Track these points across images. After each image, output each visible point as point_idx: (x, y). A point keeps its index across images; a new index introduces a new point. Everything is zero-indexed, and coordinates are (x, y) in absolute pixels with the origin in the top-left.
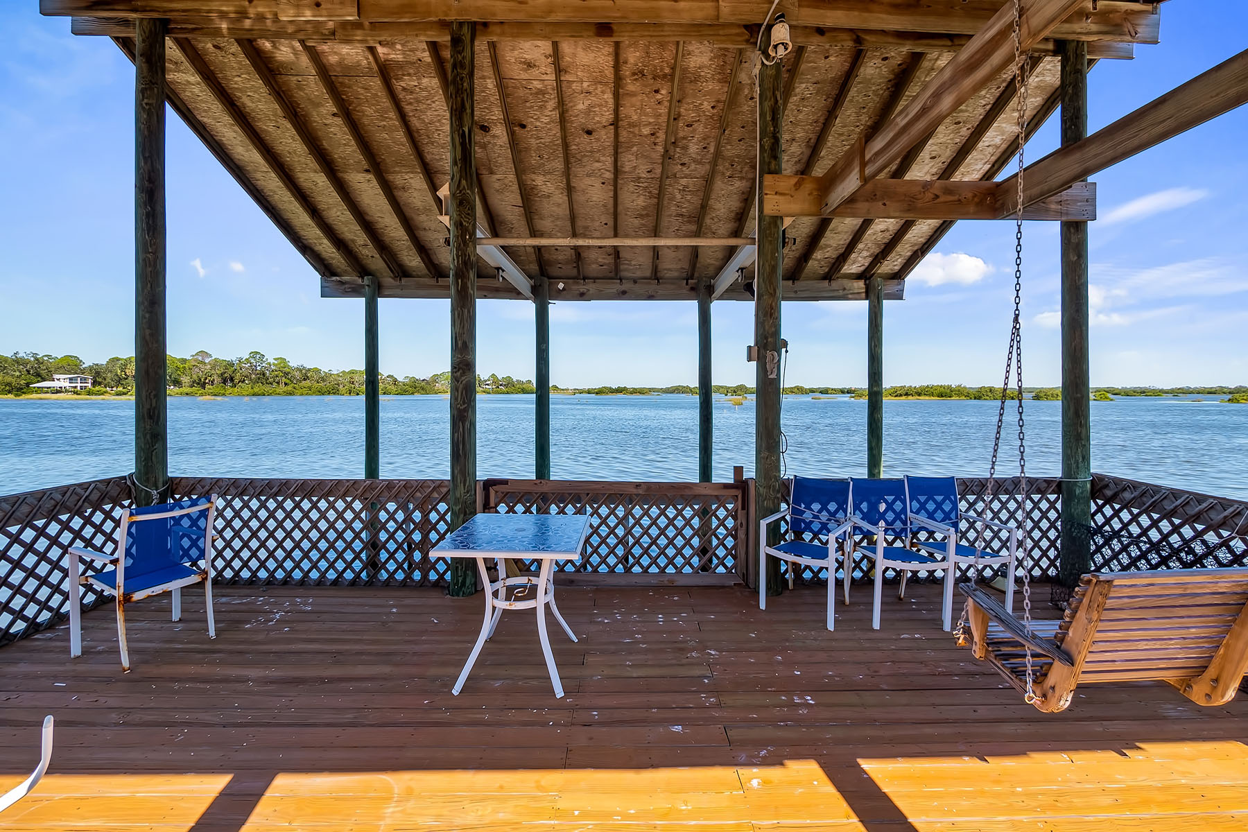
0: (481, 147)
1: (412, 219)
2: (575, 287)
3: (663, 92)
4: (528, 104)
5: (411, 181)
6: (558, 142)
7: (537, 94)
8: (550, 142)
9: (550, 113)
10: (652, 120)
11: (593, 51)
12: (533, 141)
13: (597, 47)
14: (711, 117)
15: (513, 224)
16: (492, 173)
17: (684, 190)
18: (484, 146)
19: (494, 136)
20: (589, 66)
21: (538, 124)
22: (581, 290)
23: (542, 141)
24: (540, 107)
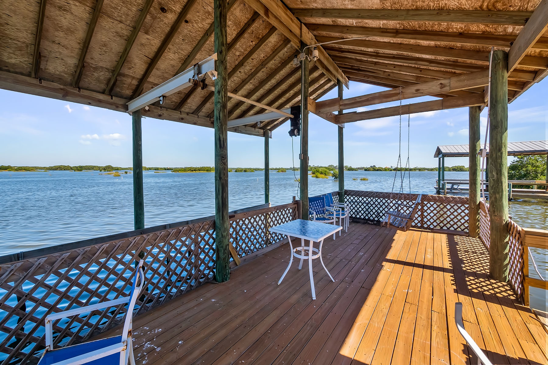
0: (152, 17)
1: (47, 31)
2: (155, 111)
3: (254, 43)
4: (198, 14)
5: (73, 7)
6: (198, 38)
7: (206, 12)
8: (194, 36)
9: (205, 24)
10: (242, 51)
11: (243, 12)
12: (186, 31)
13: (246, 12)
14: (261, 60)
15: (135, 65)
16: (147, 33)
17: (233, 82)
18: (154, 18)
19: (166, 17)
20: (237, 17)
21: (195, 25)
22: (160, 113)
23: (191, 33)
24: (203, 19)
